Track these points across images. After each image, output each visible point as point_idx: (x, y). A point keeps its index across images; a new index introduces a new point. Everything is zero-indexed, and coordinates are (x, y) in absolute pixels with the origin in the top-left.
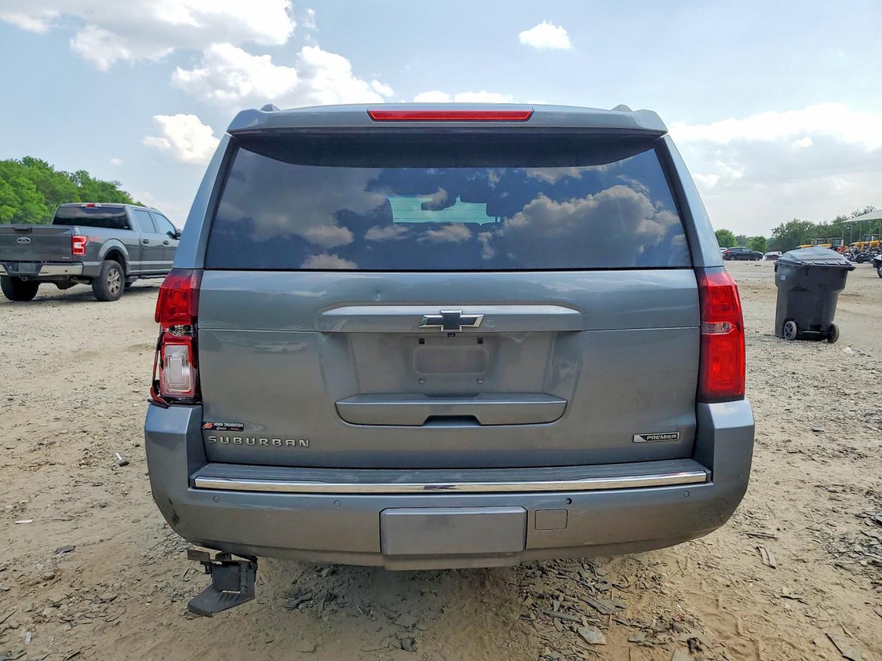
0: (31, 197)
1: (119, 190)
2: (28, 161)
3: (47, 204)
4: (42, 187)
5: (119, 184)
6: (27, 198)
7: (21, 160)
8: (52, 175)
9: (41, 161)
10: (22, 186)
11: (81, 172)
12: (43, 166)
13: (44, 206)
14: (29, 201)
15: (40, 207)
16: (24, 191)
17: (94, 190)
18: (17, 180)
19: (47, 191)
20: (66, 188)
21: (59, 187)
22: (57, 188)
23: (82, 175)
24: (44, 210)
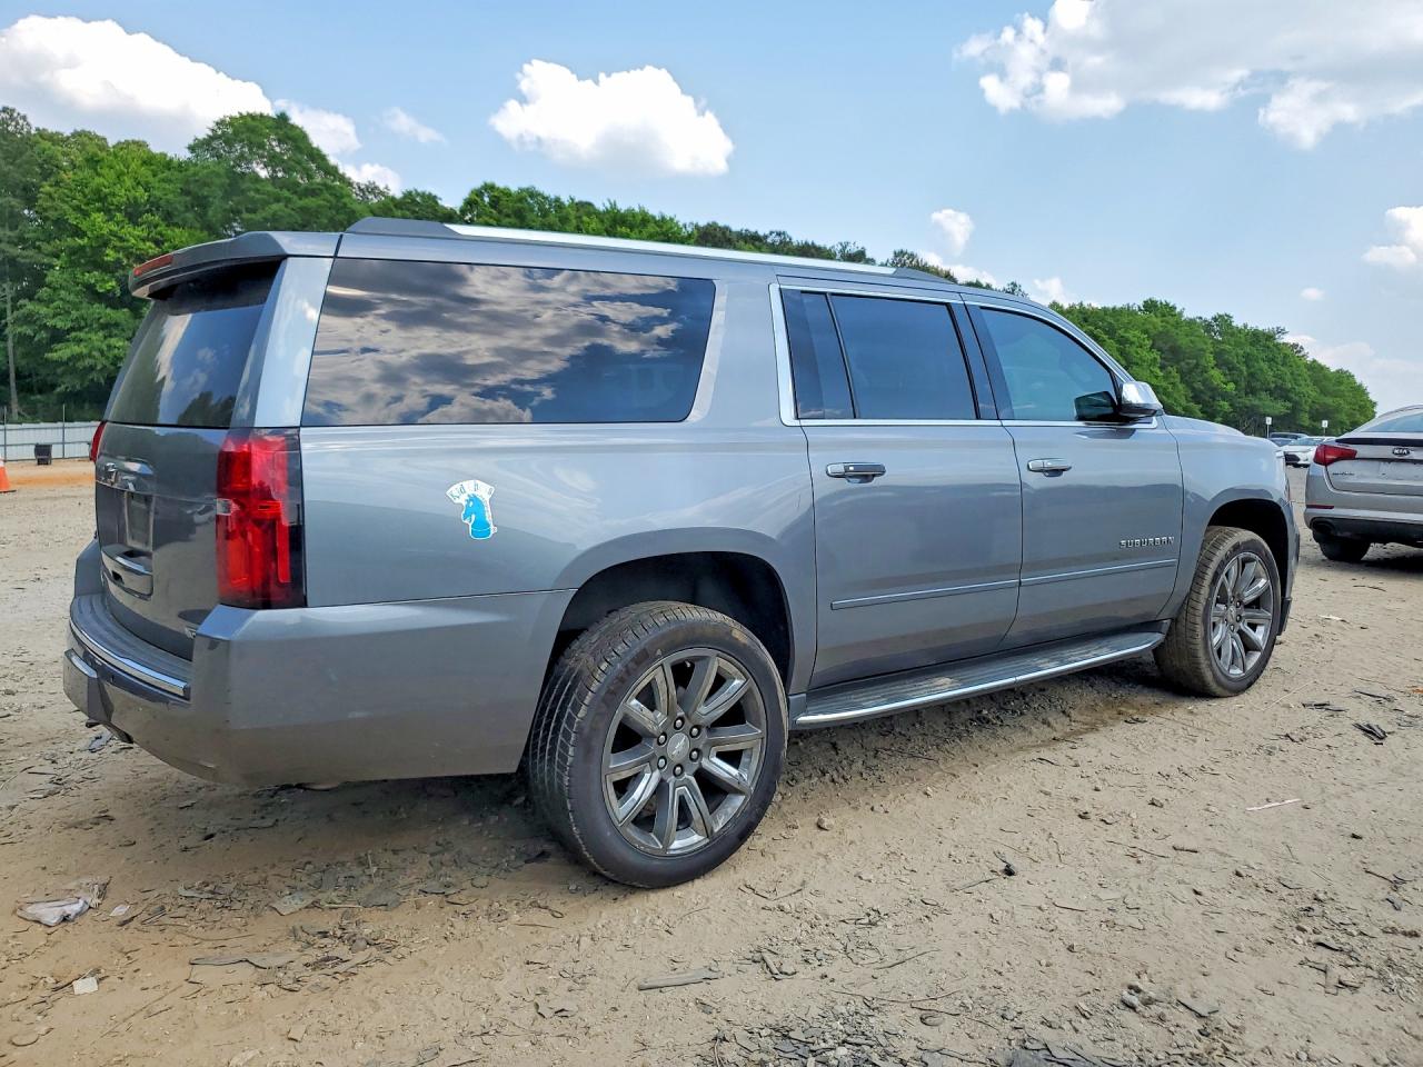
0: (1141, 359)
1: (1281, 341)
2: (1150, 306)
3: (1162, 368)
4: (1159, 343)
5: (1282, 331)
6: (1135, 360)
7: (1141, 304)
8: (1178, 324)
9: (1167, 305)
10: (1132, 343)
11: (1220, 316)
12: (1167, 311)
13: (1158, 371)
14: (1137, 364)
15: (1152, 372)
16: (1132, 350)
17: (1238, 344)
18: (1127, 335)
19: (1166, 347)
20: (1192, 342)
21: (1183, 341)
22: (1179, 342)
23: (1223, 321)
24: (1157, 377)
